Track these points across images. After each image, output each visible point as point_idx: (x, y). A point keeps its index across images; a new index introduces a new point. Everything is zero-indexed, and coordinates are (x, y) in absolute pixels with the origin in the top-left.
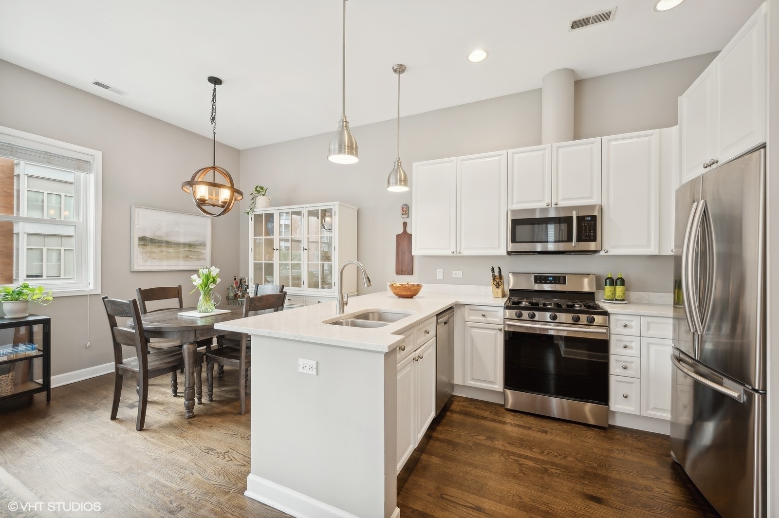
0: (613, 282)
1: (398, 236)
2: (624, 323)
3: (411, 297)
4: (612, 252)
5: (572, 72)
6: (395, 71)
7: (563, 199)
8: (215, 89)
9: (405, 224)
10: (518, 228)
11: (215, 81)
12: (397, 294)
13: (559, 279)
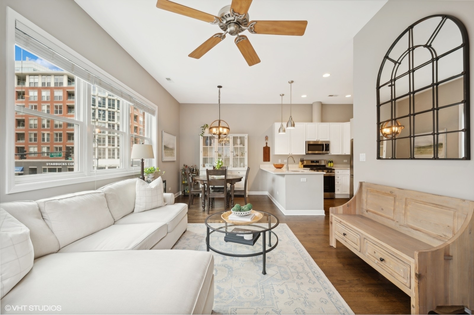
0: (331, 162)
1: (264, 148)
2: (338, 171)
3: (280, 168)
4: (332, 154)
5: (321, 102)
6: (280, 95)
7: (320, 139)
8: (219, 90)
9: (267, 143)
10: (309, 146)
11: (220, 87)
12: (275, 167)
13: (317, 162)
